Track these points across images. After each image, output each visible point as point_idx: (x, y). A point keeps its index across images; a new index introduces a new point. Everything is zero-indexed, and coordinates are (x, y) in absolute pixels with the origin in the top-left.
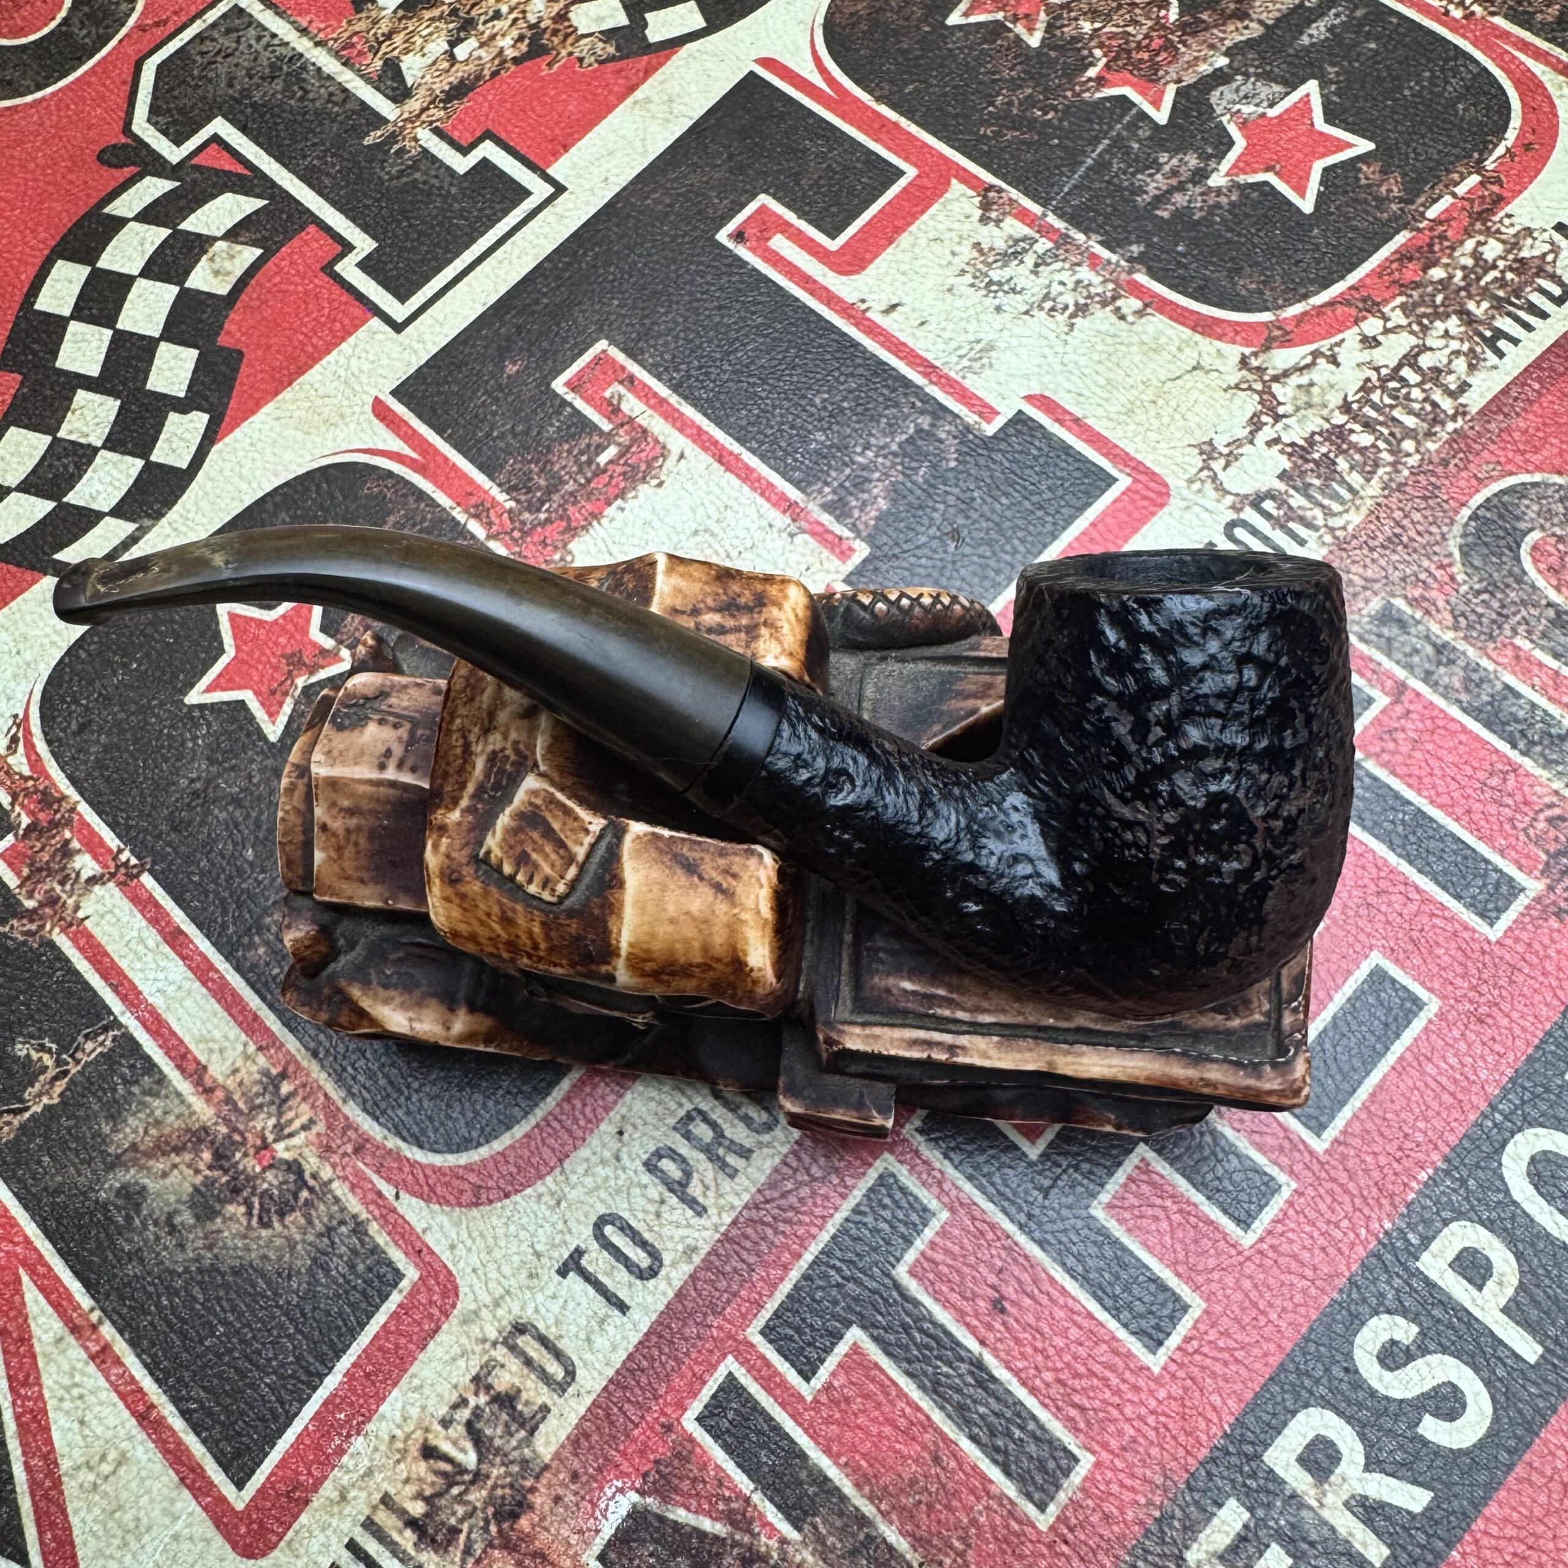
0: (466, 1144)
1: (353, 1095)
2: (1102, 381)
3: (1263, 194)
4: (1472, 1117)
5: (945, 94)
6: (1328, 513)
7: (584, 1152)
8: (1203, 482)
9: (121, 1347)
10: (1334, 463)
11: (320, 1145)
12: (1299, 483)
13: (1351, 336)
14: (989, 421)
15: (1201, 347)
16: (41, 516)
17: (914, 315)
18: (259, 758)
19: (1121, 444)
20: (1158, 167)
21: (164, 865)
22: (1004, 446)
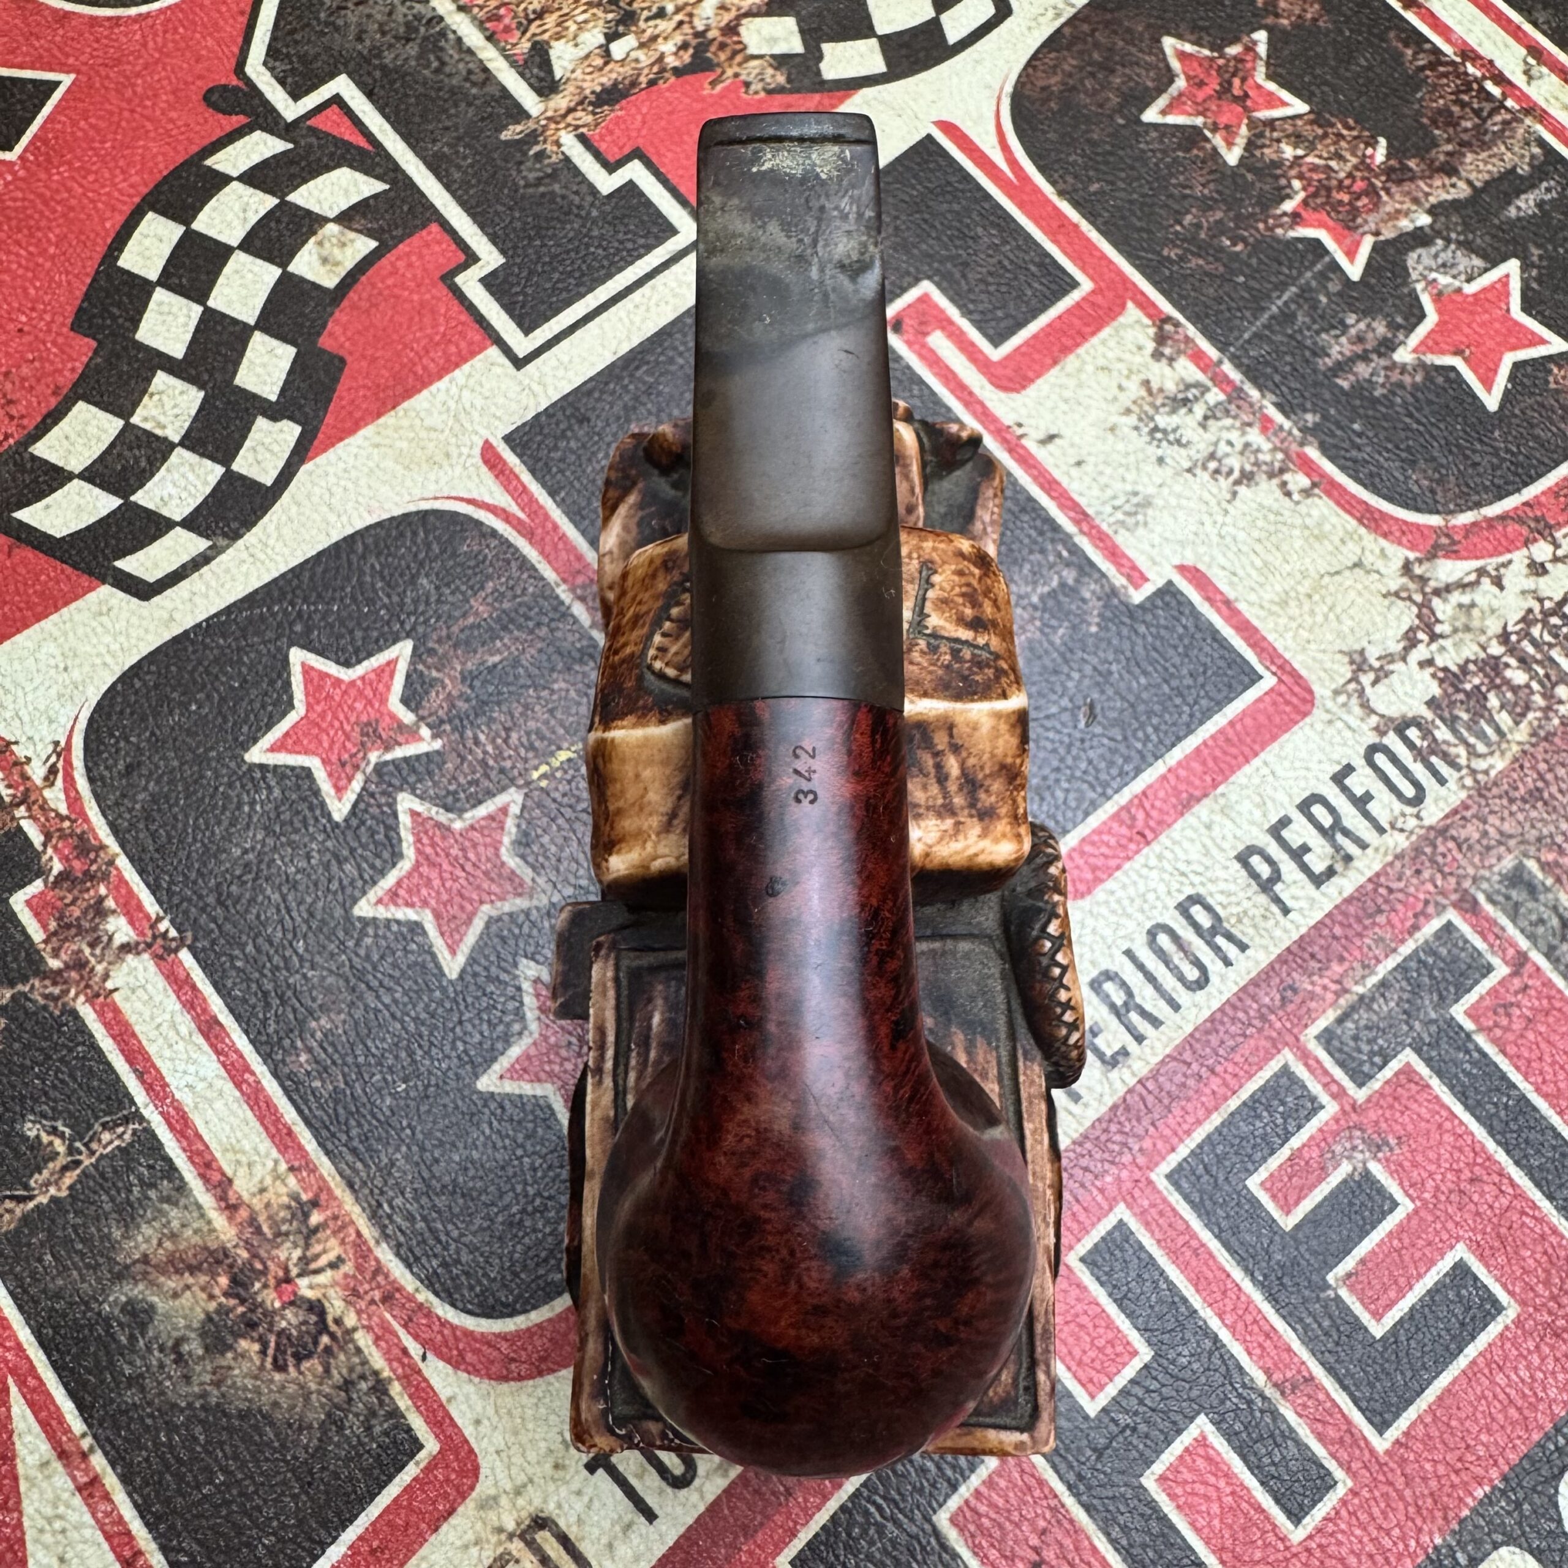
1: (386, 1237)
2: (1258, 563)
3: (1448, 380)
5: (1131, 202)
6: (1472, 752)
8: (1349, 696)
9: (111, 1481)
10: (1486, 698)
11: (346, 1288)
12: (1446, 714)
13: (1519, 558)
14: (1137, 587)
15: (1365, 543)
16: (104, 512)
17: (1071, 451)
18: (320, 838)
19: (1271, 637)
20: (1345, 328)
21: (206, 943)
22: (1149, 617)
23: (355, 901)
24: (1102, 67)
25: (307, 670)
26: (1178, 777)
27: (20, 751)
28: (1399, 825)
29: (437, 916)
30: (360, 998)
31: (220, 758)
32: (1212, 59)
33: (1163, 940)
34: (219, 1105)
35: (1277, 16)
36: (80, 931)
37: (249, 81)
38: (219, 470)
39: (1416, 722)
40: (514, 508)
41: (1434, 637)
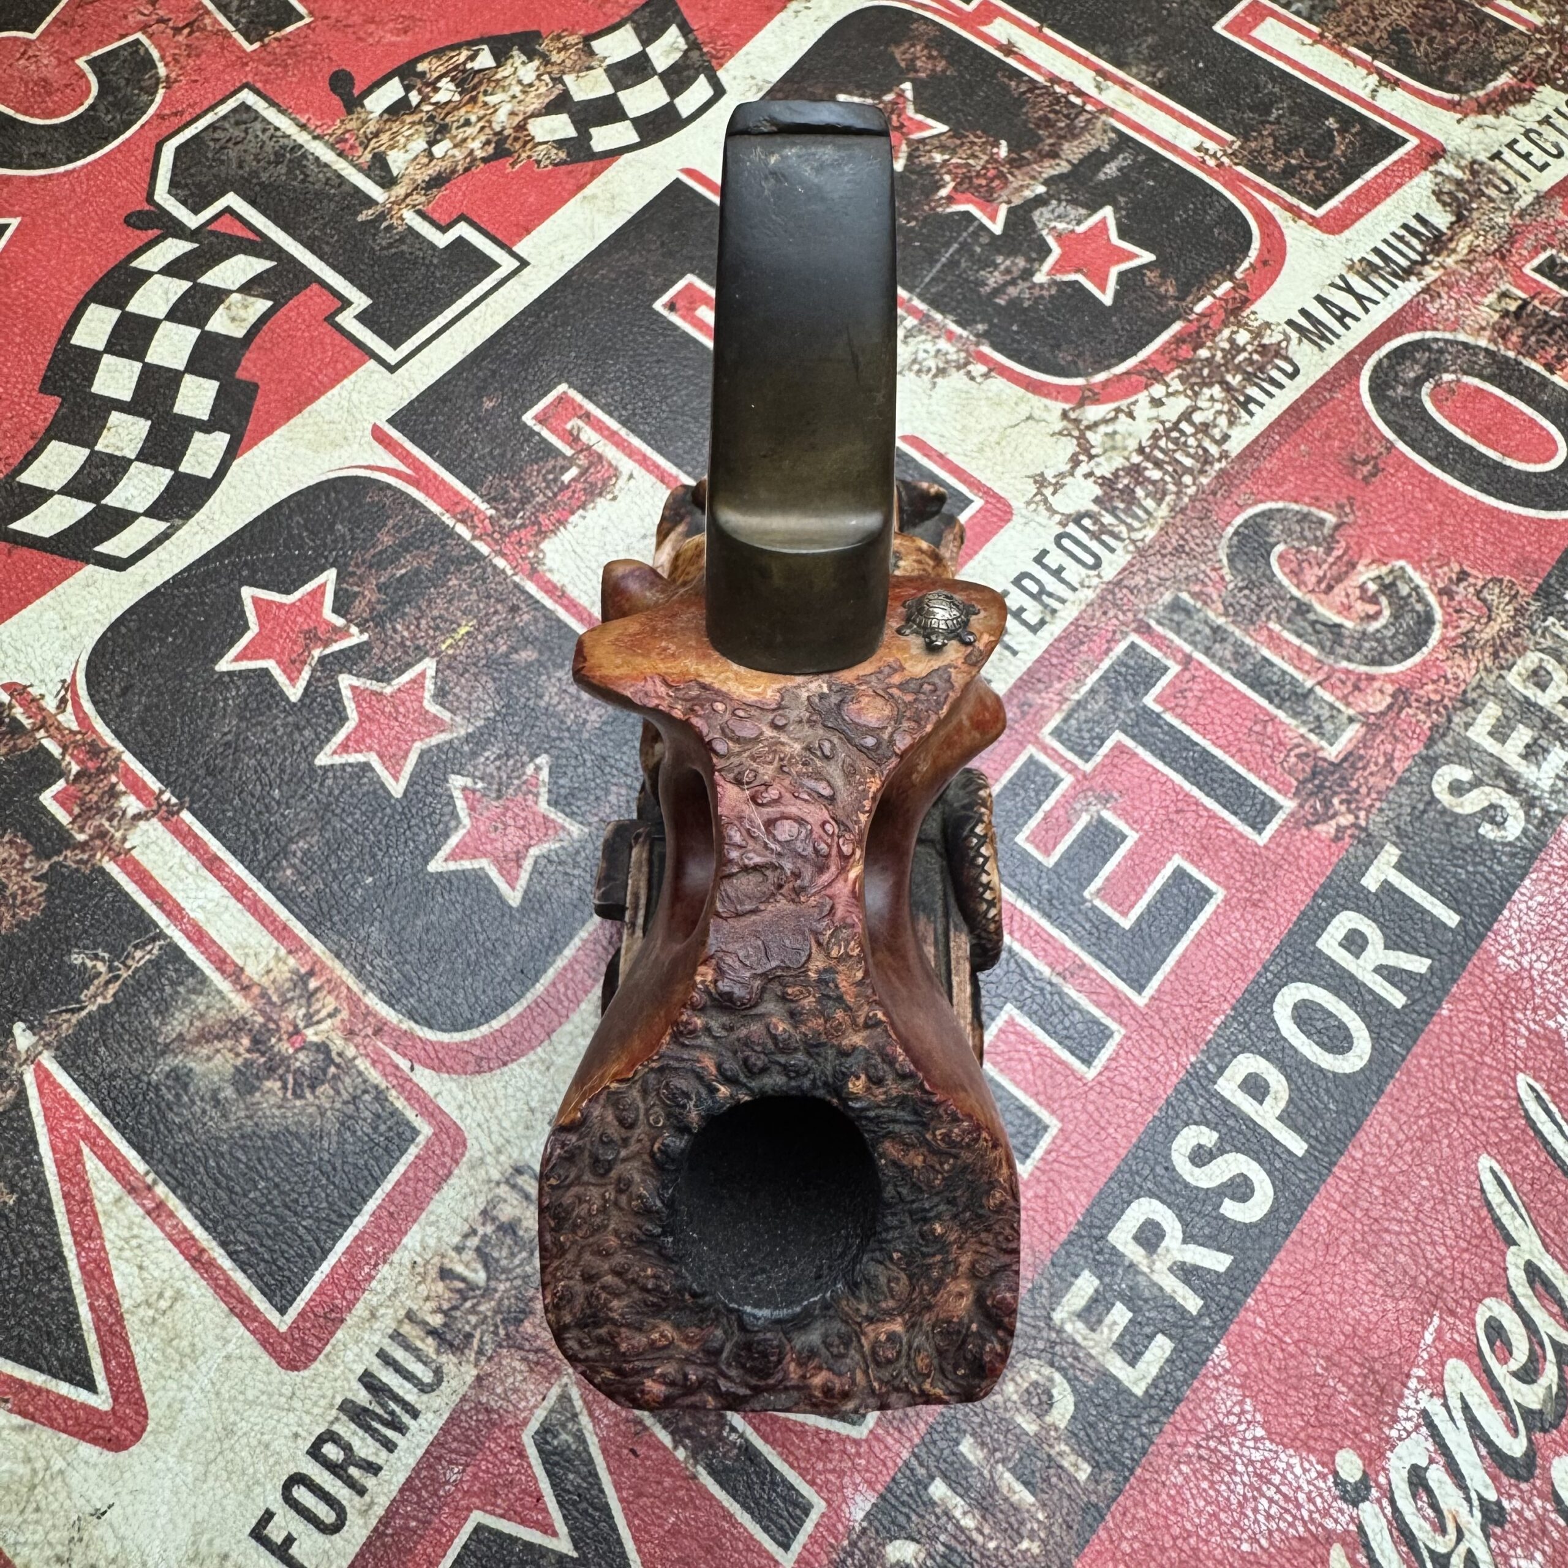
0: (469, 1024)
1: (371, 988)
3: (1074, 290)
4: (1251, 976)
6: (1131, 529)
7: (568, 1027)
8: (1037, 504)
9: (174, 1203)
10: (1134, 492)
11: (345, 1030)
12: (1108, 506)
13: (1143, 397)
15: (1032, 403)
16: (82, 515)
18: (282, 716)
19: (975, 474)
20: (996, 266)
21: (201, 804)
23: (315, 755)
25: (256, 601)
27: (35, 691)
28: (1086, 584)
29: (381, 756)
30: (328, 823)
31: (194, 673)
34: (226, 916)
35: (916, 71)
36: (99, 811)
37: (158, 206)
38: (169, 473)
39: (1088, 514)
40: (402, 467)
41: (1091, 457)
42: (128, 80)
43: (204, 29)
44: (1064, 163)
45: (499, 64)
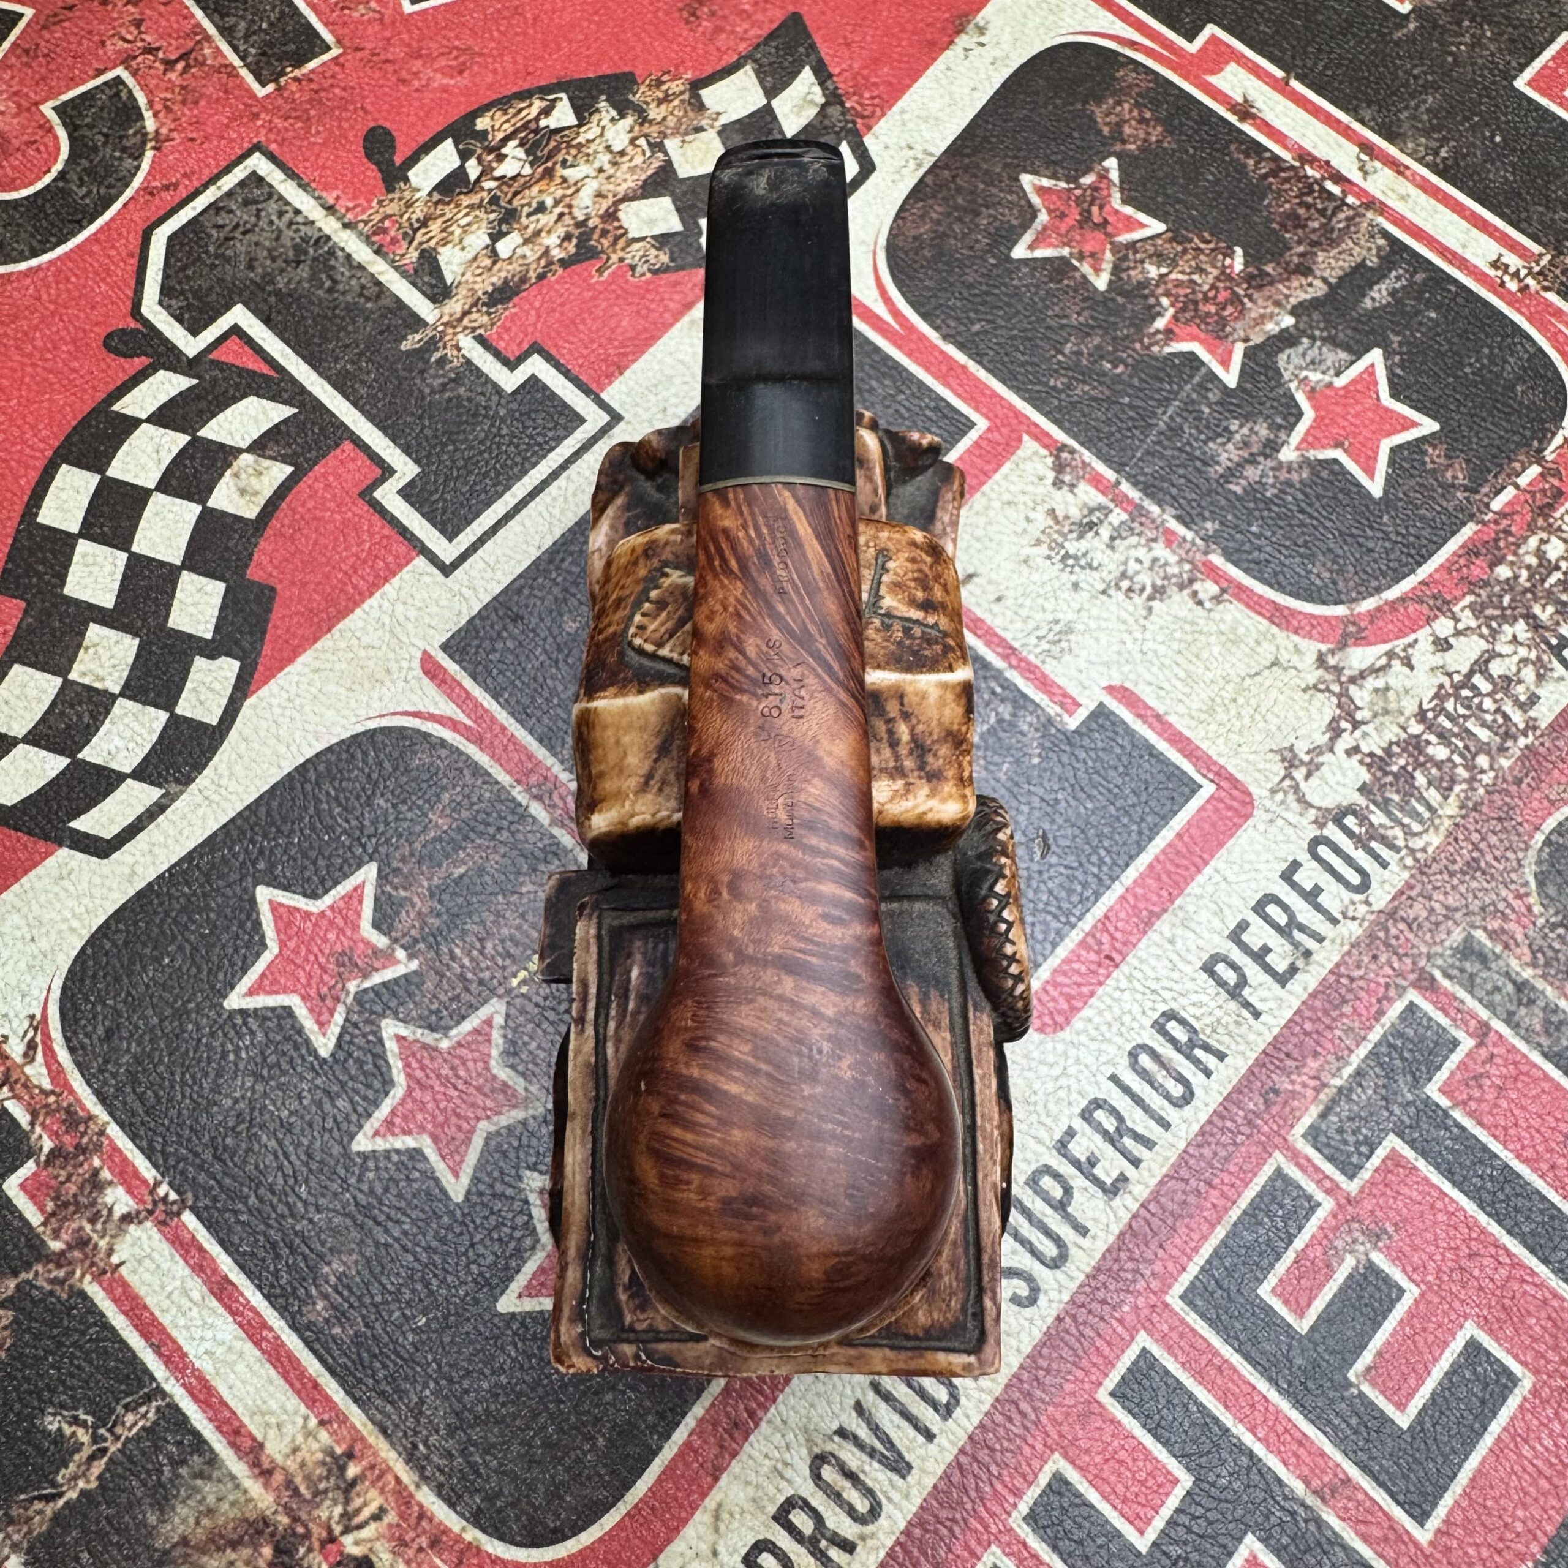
2: (1182, 674)
3: (1332, 472)
5: (1013, 338)
6: (1409, 833)
8: (1285, 793)
10: (1413, 778)
11: (391, 1538)
12: (1379, 798)
13: (1423, 636)
14: (1071, 714)
15: (1279, 641)
16: (53, 774)
17: (990, 588)
18: (309, 1076)
19: (1204, 745)
20: (1230, 436)
21: (207, 1202)
22: (1086, 742)
23: (352, 1137)
24: (965, 210)
25: (275, 907)
26: (1135, 896)
28: (1350, 914)
29: (435, 1139)
30: (370, 1234)
31: (199, 1009)
32: (1069, 190)
33: (1145, 1060)
35: (1124, 142)
36: (79, 1208)
37: (146, 323)
38: (163, 716)
39: (1351, 810)
40: (461, 717)
41: (1356, 725)
42: (106, 136)
43: (203, 64)
44: (1318, 283)
45: (582, 122)
